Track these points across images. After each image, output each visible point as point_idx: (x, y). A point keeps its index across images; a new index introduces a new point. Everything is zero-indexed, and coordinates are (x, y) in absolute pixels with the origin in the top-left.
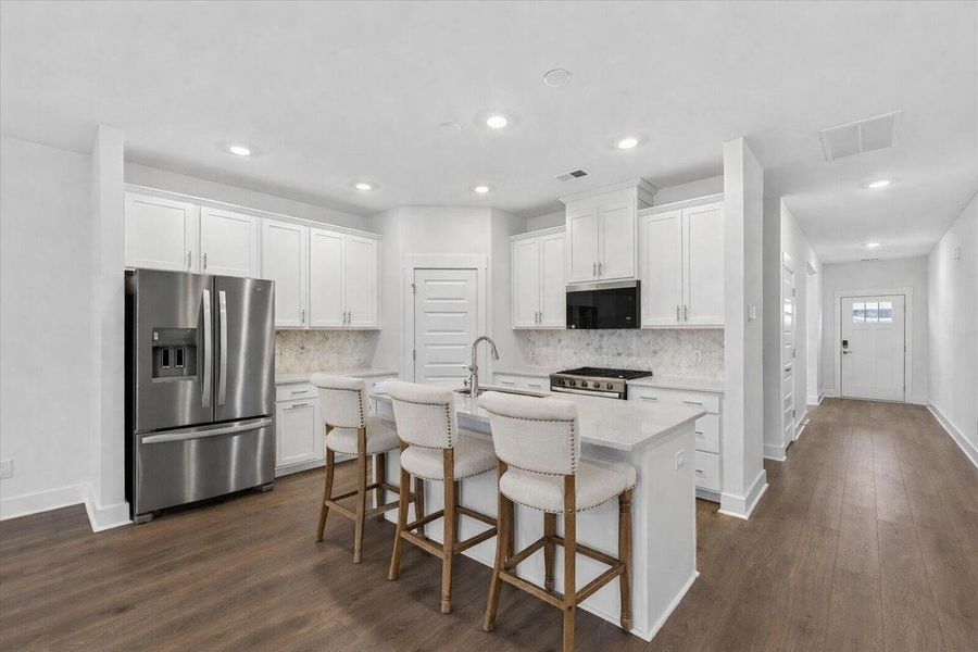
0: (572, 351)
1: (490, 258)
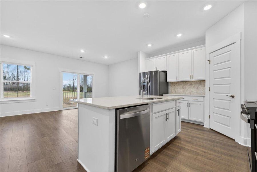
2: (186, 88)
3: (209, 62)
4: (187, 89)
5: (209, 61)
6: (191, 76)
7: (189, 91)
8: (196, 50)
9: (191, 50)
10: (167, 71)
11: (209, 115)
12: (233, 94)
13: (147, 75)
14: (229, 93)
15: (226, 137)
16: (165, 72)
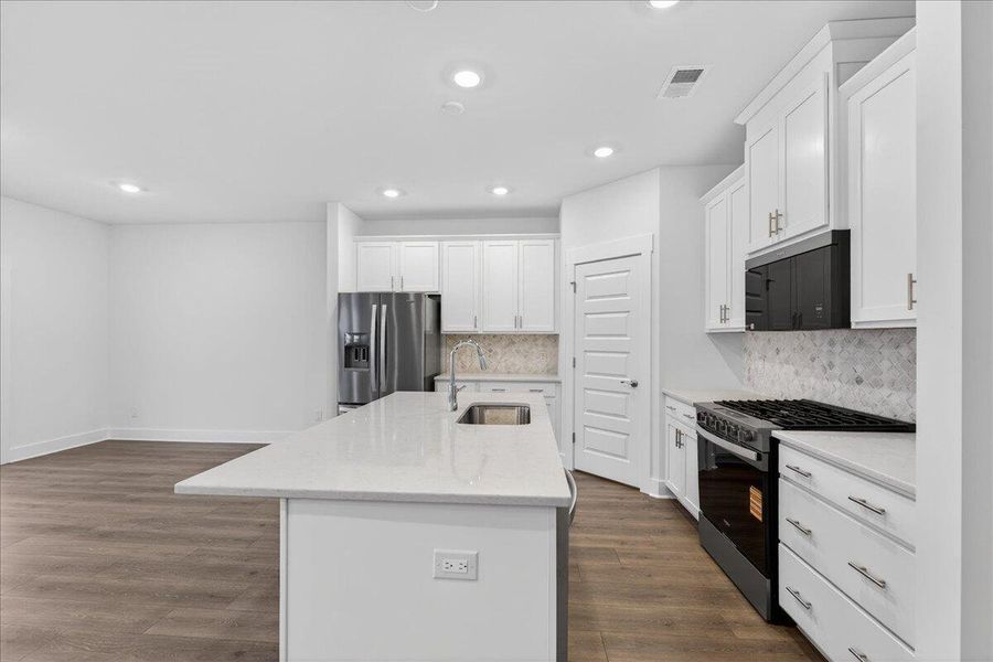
0: (793, 369)
1: (657, 235)
2: (496, 353)
3: (572, 287)
4: (499, 357)
5: (574, 283)
6: (518, 321)
7: (503, 364)
8: (531, 242)
9: (515, 239)
10: (440, 296)
11: (574, 434)
12: (635, 379)
13: (374, 307)
14: (624, 376)
15: (619, 487)
16: (436, 298)
